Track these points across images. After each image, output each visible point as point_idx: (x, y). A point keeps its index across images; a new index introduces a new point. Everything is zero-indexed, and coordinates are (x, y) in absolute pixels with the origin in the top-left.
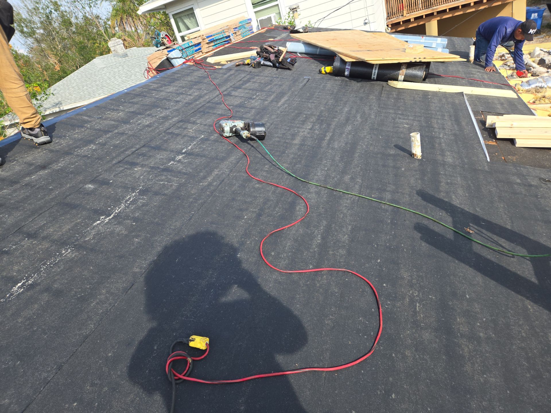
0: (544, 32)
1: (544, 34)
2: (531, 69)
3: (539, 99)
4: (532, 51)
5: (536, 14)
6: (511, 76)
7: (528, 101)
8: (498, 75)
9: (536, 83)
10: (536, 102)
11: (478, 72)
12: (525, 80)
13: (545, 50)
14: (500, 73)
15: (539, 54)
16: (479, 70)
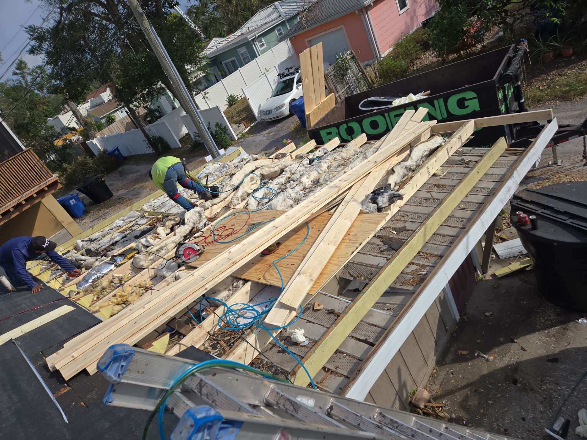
0: (92, 210)
1: (93, 211)
2: (82, 264)
3: (100, 293)
4: (75, 245)
5: (73, 200)
6: (67, 279)
7: (92, 300)
8: (47, 291)
9: (91, 277)
10: (100, 296)
11: (25, 299)
12: (81, 278)
13: (86, 239)
14: (50, 288)
15: (82, 246)
16: (26, 296)
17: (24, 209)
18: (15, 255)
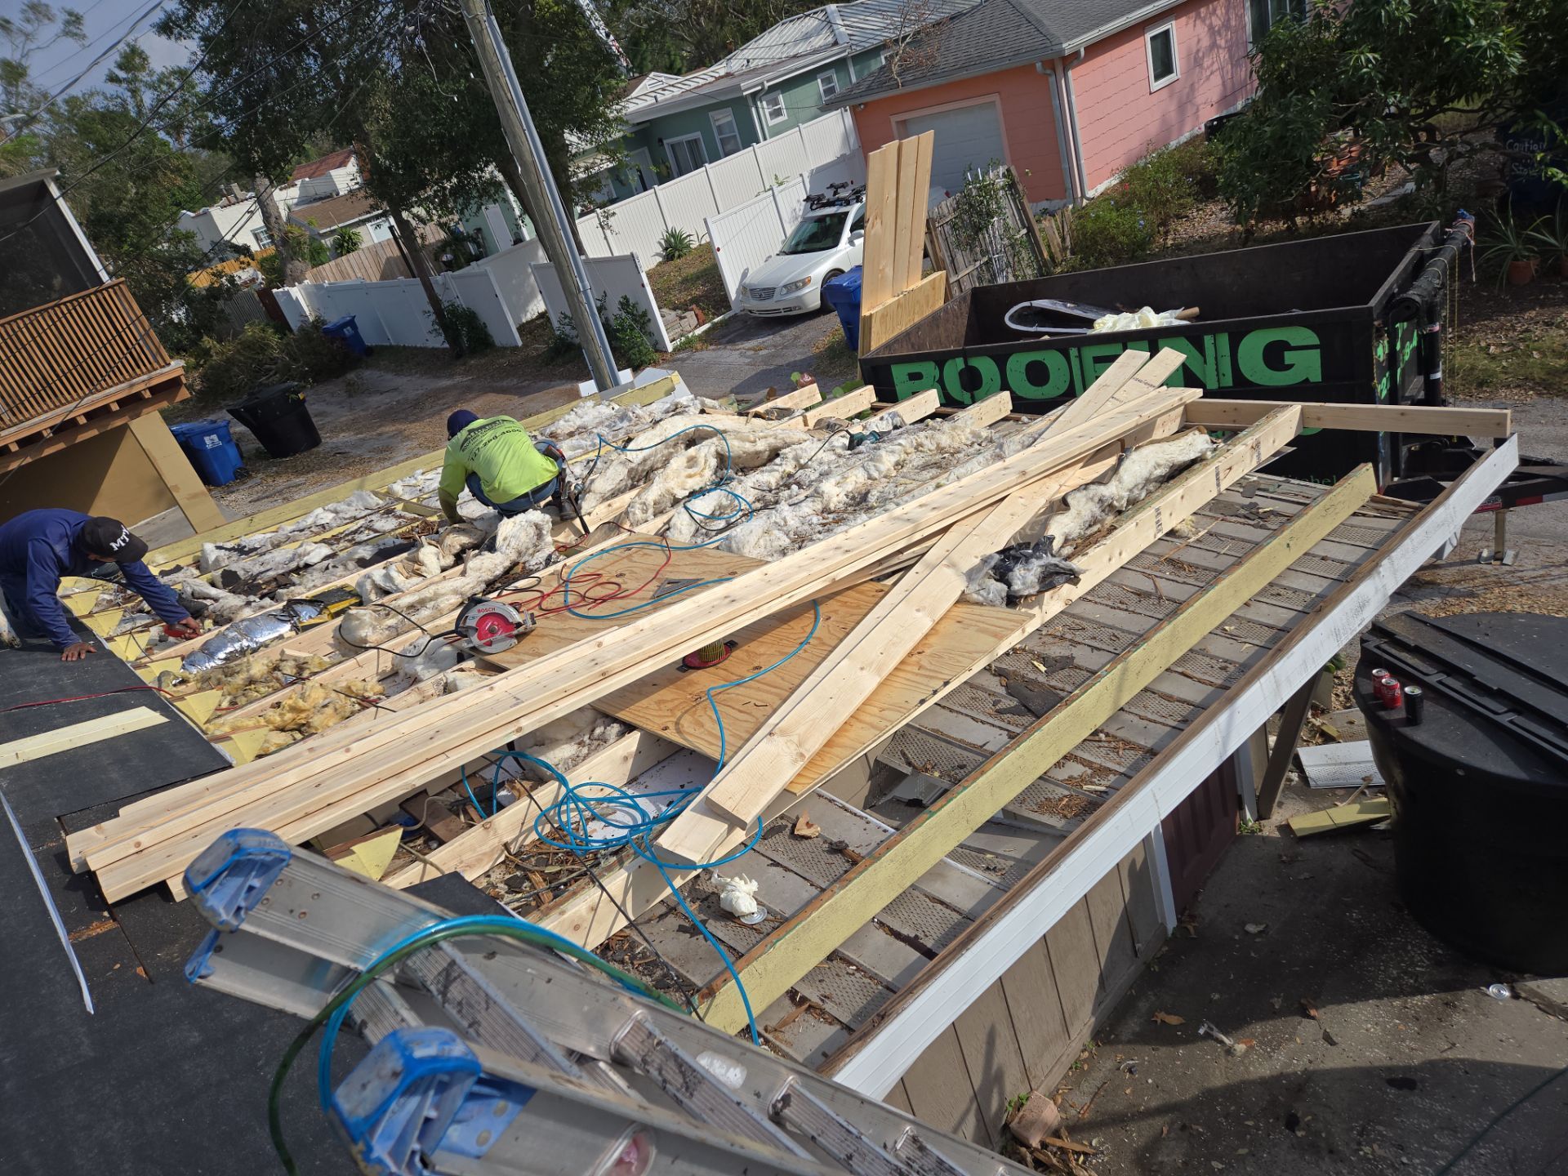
0: (258, 472)
1: (260, 475)
2: (206, 606)
3: (240, 692)
4: (199, 554)
5: (214, 437)
6: (160, 641)
7: (215, 705)
8: (104, 662)
9: (226, 647)
10: (238, 700)
11: (41, 672)
12: (197, 643)
13: (229, 545)
14: (111, 654)
15: (217, 560)
16: (44, 666)
17: (82, 437)
18: (33, 552)
